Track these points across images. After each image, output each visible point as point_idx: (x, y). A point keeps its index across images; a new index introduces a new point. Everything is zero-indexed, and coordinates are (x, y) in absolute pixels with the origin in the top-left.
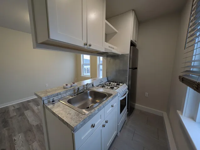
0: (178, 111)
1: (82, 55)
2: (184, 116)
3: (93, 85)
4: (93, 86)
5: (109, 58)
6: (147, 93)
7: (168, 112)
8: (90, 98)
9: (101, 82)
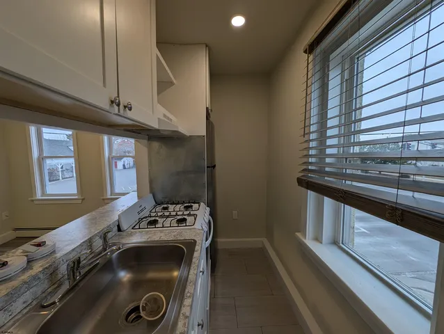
0: (297, 233)
1: (33, 129)
2: (309, 239)
3: (118, 226)
4: (119, 229)
5: (156, 145)
6: (235, 212)
7: (270, 236)
8: (124, 276)
9: (142, 211)
